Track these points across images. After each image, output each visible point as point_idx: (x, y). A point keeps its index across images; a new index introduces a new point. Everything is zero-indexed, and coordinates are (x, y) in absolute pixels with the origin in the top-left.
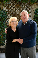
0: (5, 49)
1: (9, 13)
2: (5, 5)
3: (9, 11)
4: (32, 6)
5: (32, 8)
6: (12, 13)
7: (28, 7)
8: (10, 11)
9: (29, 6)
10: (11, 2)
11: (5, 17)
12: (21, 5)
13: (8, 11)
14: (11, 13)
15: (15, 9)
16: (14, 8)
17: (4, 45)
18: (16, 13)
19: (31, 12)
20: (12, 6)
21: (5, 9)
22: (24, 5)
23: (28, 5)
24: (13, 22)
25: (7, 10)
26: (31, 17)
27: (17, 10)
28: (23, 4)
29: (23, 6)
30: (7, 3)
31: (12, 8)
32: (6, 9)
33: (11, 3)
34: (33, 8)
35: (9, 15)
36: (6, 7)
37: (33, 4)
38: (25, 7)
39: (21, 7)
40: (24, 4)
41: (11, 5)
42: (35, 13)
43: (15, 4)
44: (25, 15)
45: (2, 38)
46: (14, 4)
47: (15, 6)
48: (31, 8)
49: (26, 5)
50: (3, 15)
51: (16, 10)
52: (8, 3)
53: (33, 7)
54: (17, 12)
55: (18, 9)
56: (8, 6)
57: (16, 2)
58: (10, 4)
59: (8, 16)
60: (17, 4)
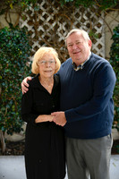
0: (23, 143)
1: (36, 38)
2: (24, 14)
3: (36, 32)
4: (105, 16)
5: (104, 21)
6: (47, 37)
7: (92, 20)
8: (39, 30)
9: (96, 17)
10: (42, 4)
11: (24, 50)
12: (74, 14)
13: (33, 31)
14: (43, 36)
15: (54, 24)
16: (51, 22)
17: (22, 132)
18: (58, 37)
19: (103, 35)
20: (45, 17)
21: (25, 24)
22: (83, 12)
23: (93, 15)
24: (46, 63)
25: (30, 28)
26: (103, 48)
27: (62, 27)
28: (78, 10)
29: (77, 15)
30: (30, 8)
31: (47, 23)
32: (27, 25)
33: (42, 8)
34: (107, 21)
35: (36, 44)
36: (28, 19)
37: (108, 11)
38: (83, 20)
39: (73, 21)
40: (80, 10)
41: (43, 14)
42: (114, 38)
43: (56, 11)
44: (78, 43)
45: (15, 112)
46: (51, 12)
47: (54, 17)
48: (101, 22)
49: (88, 15)
50: (18, 43)
51: (57, 27)
52: (33, 7)
53: (109, 18)
54: (60, 34)
55: (64, 24)
56: (35, 17)
57: (56, 5)
58: (40, 12)
59: (33, 47)
60: (61, 9)
